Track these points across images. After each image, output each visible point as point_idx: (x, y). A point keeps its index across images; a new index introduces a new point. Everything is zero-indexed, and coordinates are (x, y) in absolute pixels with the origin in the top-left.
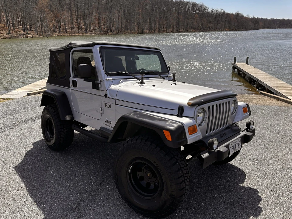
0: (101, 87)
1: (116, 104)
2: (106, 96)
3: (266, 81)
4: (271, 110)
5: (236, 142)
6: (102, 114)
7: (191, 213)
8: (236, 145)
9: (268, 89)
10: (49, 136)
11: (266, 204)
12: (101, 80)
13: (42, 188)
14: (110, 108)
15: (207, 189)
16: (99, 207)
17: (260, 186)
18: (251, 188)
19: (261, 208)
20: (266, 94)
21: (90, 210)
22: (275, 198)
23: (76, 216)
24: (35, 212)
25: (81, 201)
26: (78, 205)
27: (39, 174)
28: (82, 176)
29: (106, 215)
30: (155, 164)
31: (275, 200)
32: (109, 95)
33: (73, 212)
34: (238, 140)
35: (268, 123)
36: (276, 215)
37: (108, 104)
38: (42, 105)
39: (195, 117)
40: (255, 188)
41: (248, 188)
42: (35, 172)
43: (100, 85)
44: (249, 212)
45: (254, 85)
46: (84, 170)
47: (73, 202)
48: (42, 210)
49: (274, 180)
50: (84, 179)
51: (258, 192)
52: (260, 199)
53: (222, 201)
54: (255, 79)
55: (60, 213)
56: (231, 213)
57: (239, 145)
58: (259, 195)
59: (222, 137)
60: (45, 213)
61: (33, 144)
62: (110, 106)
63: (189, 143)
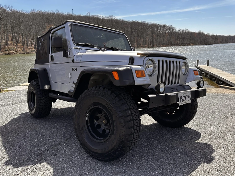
0: (70, 55)
1: (81, 66)
2: (73, 61)
3: (225, 77)
4: (229, 96)
5: (186, 94)
6: (70, 78)
7: (144, 159)
8: (186, 97)
9: (227, 82)
10: (33, 106)
11: (218, 155)
12: (70, 49)
13: (15, 141)
14: (76, 71)
15: (163, 143)
16: (60, 154)
17: (214, 142)
18: (205, 143)
19: (214, 157)
20: (225, 87)
21: (51, 156)
22: (228, 150)
23: (37, 160)
24: (2, 156)
25: (46, 150)
26: (42, 152)
27: (17, 132)
28: (53, 134)
29: (64, 160)
30: (106, 106)
31: (228, 152)
32: (75, 61)
33: (36, 157)
34: (188, 93)
35: (225, 103)
36: (228, 162)
37: (75, 68)
39: (144, 66)
40: (209, 143)
41: (202, 143)
42: (14, 131)
43: (69, 53)
44: (201, 160)
45: (215, 81)
46: (56, 130)
47: (38, 150)
48: (9, 155)
49: (228, 139)
50: (54, 136)
51: (211, 146)
52: (213, 151)
53: (176, 152)
54: (215, 76)
55: (24, 157)
56: (183, 160)
57: (190, 98)
58: (213, 148)
59: (172, 90)
60: (10, 157)
61: (19, 114)
62: (76, 69)
63: (136, 84)
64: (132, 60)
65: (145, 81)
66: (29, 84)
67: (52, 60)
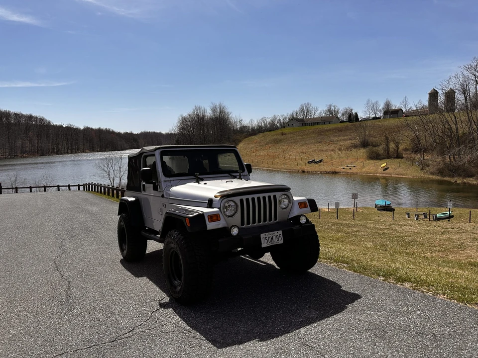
0: (160, 188)
1: (169, 203)
2: (163, 196)
5: (274, 234)
6: (161, 215)
8: (274, 237)
10: (124, 246)
14: (166, 208)
32: (165, 196)
34: (277, 233)
37: (165, 204)
38: (118, 215)
39: (221, 208)
43: (159, 186)
57: (280, 239)
63: (208, 229)
64: (210, 203)
65: (219, 225)
66: (119, 216)
67: (144, 190)
